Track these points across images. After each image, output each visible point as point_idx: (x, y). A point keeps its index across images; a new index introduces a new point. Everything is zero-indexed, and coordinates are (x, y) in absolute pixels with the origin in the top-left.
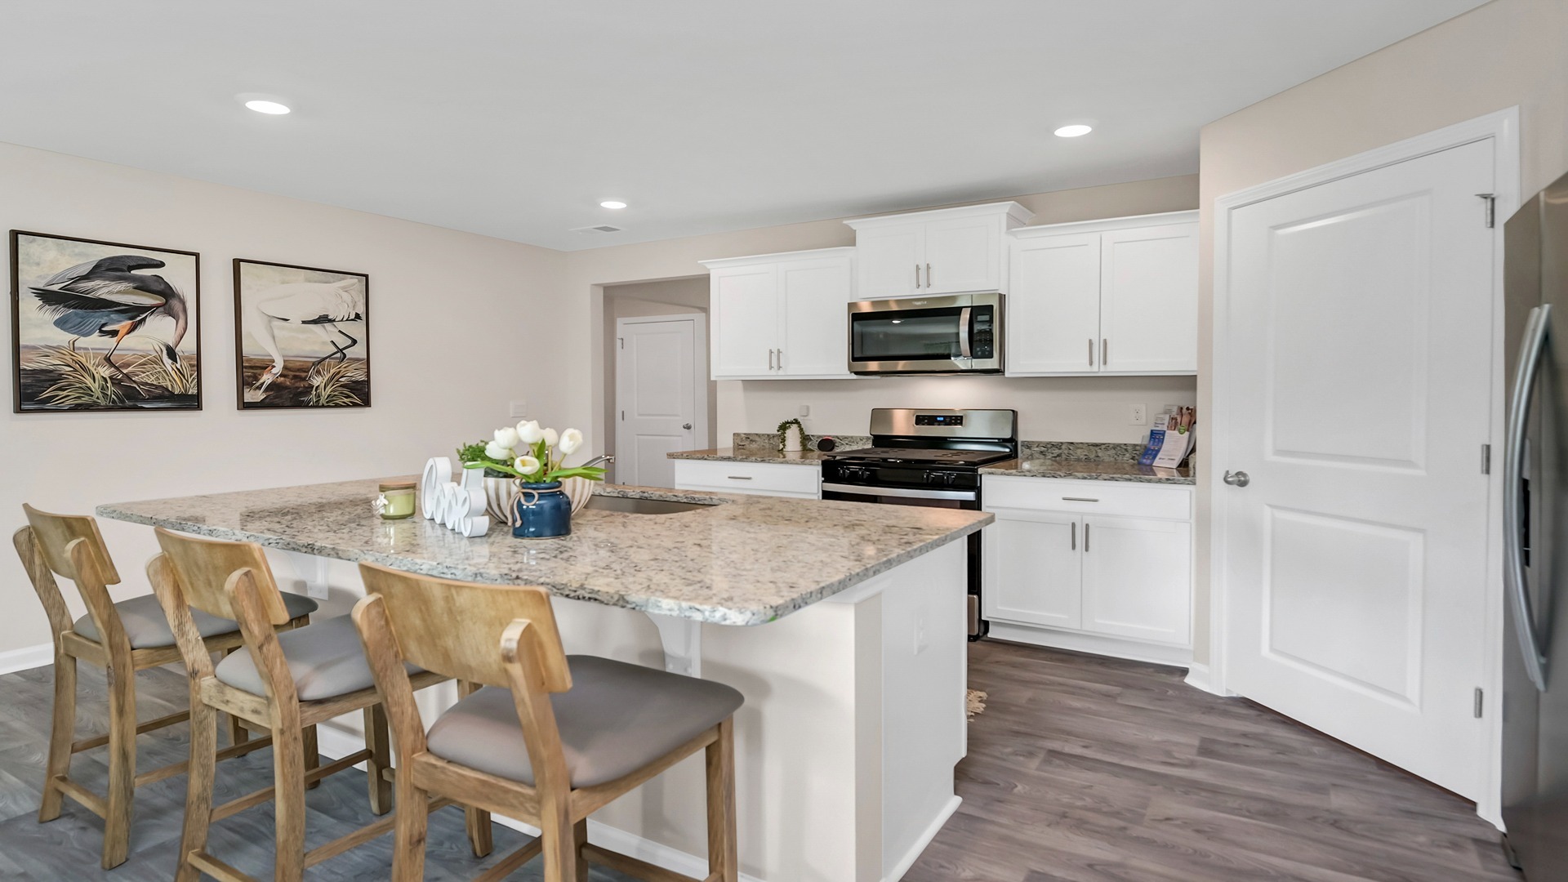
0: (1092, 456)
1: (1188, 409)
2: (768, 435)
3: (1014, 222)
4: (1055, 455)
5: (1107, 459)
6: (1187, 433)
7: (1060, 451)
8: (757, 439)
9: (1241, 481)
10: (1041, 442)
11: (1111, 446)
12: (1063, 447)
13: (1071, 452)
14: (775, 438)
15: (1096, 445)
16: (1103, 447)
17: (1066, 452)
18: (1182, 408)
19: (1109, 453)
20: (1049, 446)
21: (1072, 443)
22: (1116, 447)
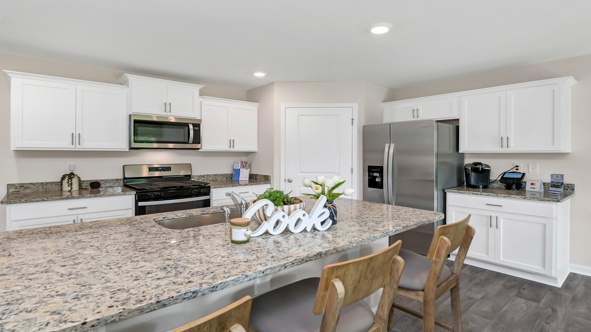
0: (214, 179)
1: (245, 162)
2: (42, 183)
3: (202, 93)
4: (203, 180)
5: (219, 179)
6: (249, 169)
7: (204, 178)
8: (31, 186)
9: (290, 181)
10: (198, 175)
11: (220, 175)
12: (205, 176)
13: (208, 178)
14: (48, 185)
15: (216, 175)
16: (218, 175)
17: (206, 178)
18: (242, 162)
19: (220, 177)
20: (200, 177)
21: (208, 175)
22: (222, 175)
